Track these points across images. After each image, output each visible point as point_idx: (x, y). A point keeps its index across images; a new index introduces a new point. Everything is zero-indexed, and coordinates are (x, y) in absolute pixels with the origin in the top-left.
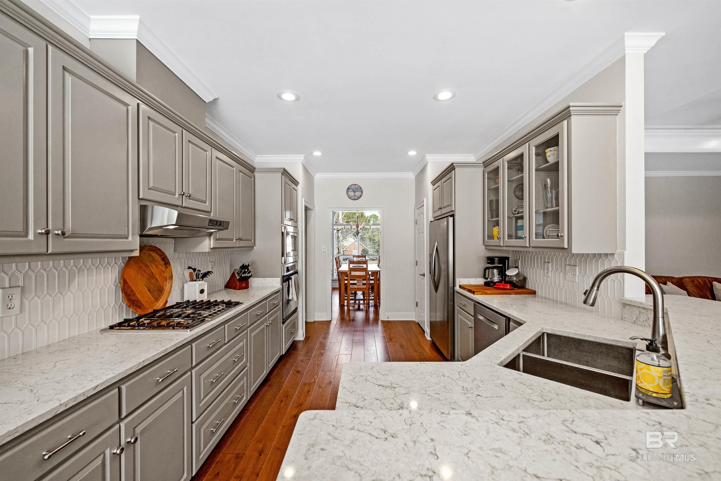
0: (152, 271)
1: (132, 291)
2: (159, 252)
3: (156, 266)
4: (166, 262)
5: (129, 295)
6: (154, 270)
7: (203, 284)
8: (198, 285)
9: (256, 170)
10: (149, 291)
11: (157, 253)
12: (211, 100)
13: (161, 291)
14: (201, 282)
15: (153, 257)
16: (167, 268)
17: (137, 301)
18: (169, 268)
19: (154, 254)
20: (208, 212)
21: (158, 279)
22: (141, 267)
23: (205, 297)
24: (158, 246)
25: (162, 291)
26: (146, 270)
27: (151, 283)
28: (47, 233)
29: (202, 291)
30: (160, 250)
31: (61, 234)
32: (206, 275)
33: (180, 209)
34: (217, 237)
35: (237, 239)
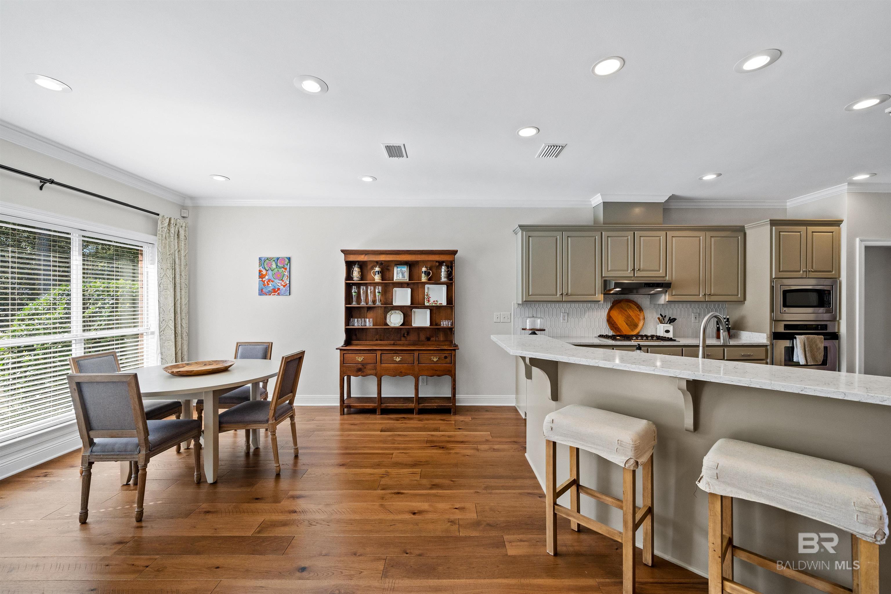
0: (630, 313)
1: (615, 322)
2: (634, 303)
3: (633, 311)
4: (640, 309)
5: (613, 324)
6: (631, 313)
7: (670, 327)
8: (662, 326)
9: (745, 228)
10: (627, 324)
11: (633, 304)
12: (667, 199)
13: (636, 326)
14: (668, 325)
15: (630, 306)
16: (641, 313)
17: (618, 328)
18: (642, 313)
19: (631, 304)
20: (664, 277)
21: (634, 319)
22: (621, 311)
23: (670, 335)
24: (632, 299)
25: (637, 326)
26: (625, 313)
27: (628, 320)
28: (562, 294)
29: (667, 331)
30: (634, 301)
31: (567, 294)
32: (672, 321)
33: (633, 279)
34: (674, 293)
35: (705, 295)
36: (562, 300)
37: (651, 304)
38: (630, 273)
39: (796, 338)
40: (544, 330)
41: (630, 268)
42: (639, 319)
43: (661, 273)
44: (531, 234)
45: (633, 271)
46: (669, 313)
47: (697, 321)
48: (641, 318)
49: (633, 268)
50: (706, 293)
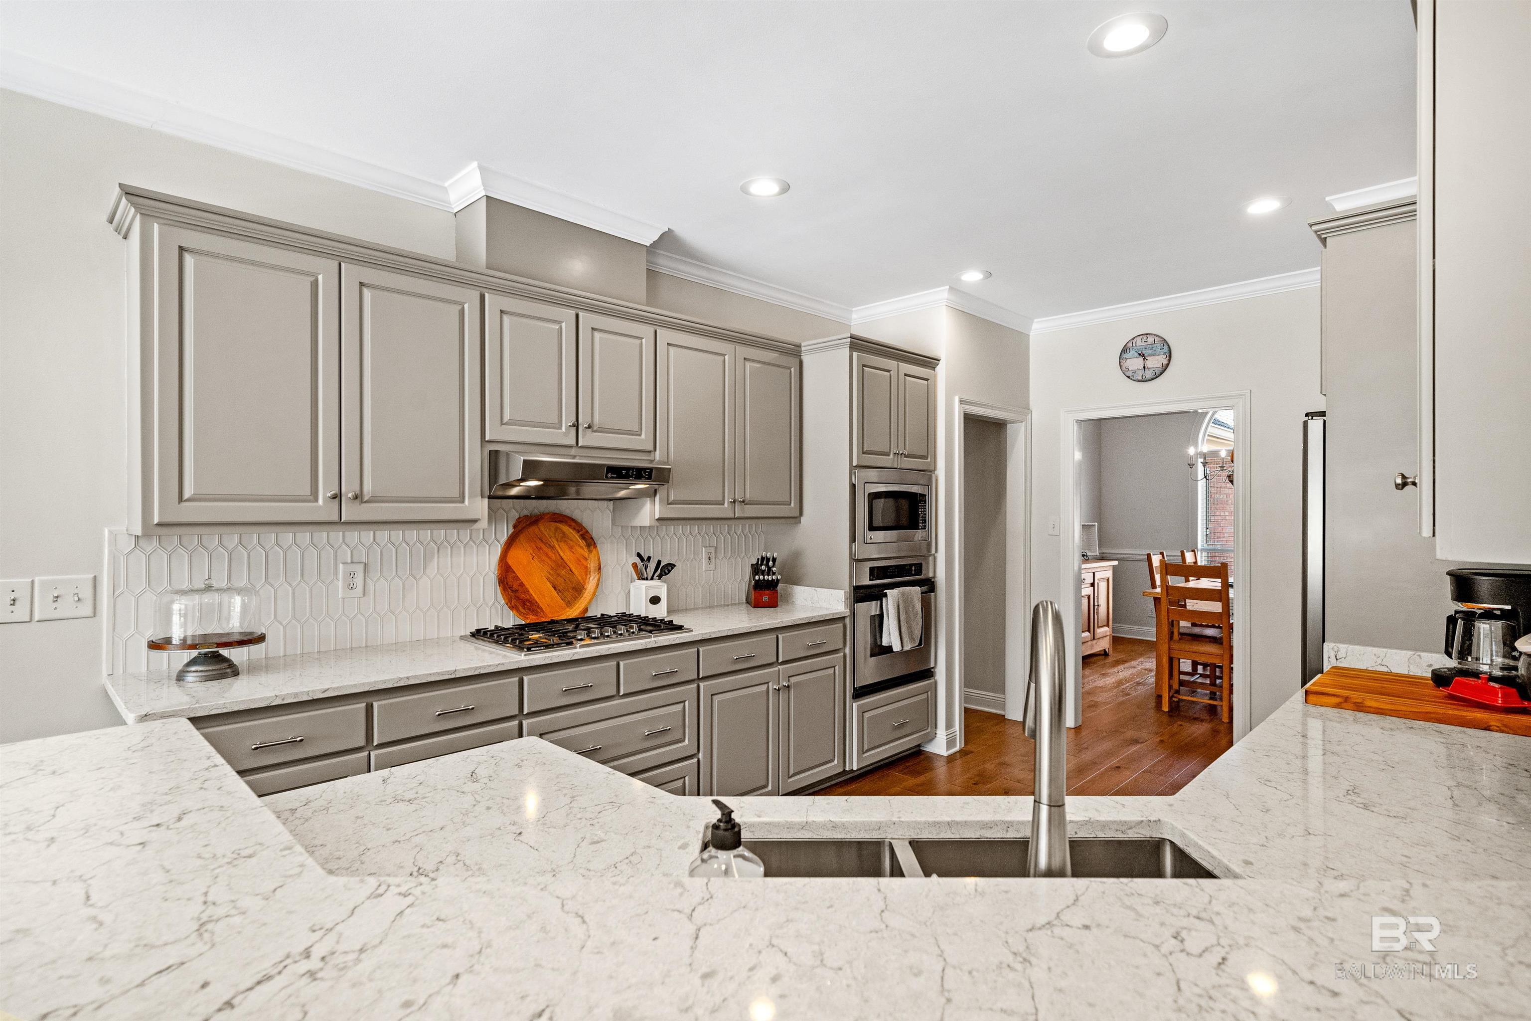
0: (562, 555)
1: (522, 585)
2: (573, 524)
3: (571, 548)
4: (590, 542)
5: (516, 591)
6: (566, 555)
7: (659, 588)
8: (644, 587)
9: (803, 349)
10: (555, 589)
11: (570, 526)
12: (656, 239)
13: (578, 590)
14: (656, 583)
15: (564, 533)
16: (590, 551)
17: (529, 601)
18: (594, 552)
19: (565, 528)
20: (650, 452)
21: (573, 569)
22: (539, 549)
23: (660, 612)
24: (567, 512)
25: (581, 591)
26: (550, 554)
27: (558, 575)
28: (338, 497)
29: (655, 600)
30: (574, 520)
31: (356, 497)
32: (664, 570)
33: (573, 451)
34: (672, 498)
35: (734, 502)
36: (336, 518)
37: (614, 527)
38: (566, 434)
39: (886, 595)
40: (261, 639)
41: (567, 420)
42: (587, 571)
43: (643, 441)
44: (190, 239)
45: (574, 430)
46: (659, 552)
47: (712, 566)
48: (592, 565)
49: (574, 419)
50: (737, 497)
